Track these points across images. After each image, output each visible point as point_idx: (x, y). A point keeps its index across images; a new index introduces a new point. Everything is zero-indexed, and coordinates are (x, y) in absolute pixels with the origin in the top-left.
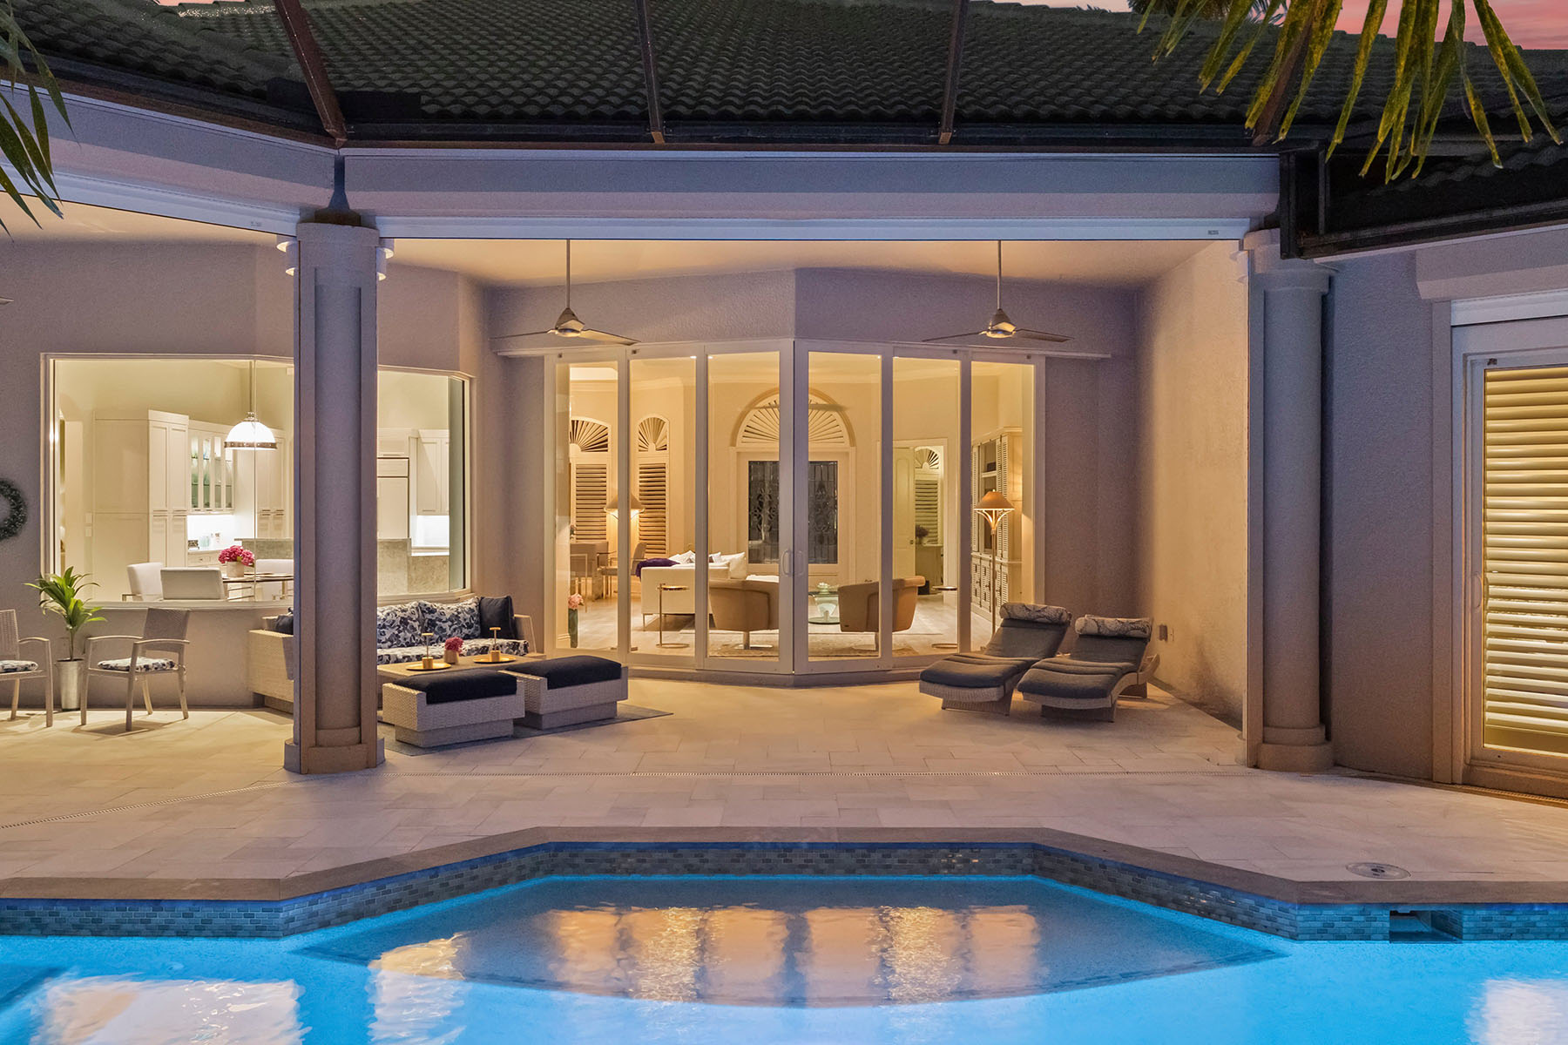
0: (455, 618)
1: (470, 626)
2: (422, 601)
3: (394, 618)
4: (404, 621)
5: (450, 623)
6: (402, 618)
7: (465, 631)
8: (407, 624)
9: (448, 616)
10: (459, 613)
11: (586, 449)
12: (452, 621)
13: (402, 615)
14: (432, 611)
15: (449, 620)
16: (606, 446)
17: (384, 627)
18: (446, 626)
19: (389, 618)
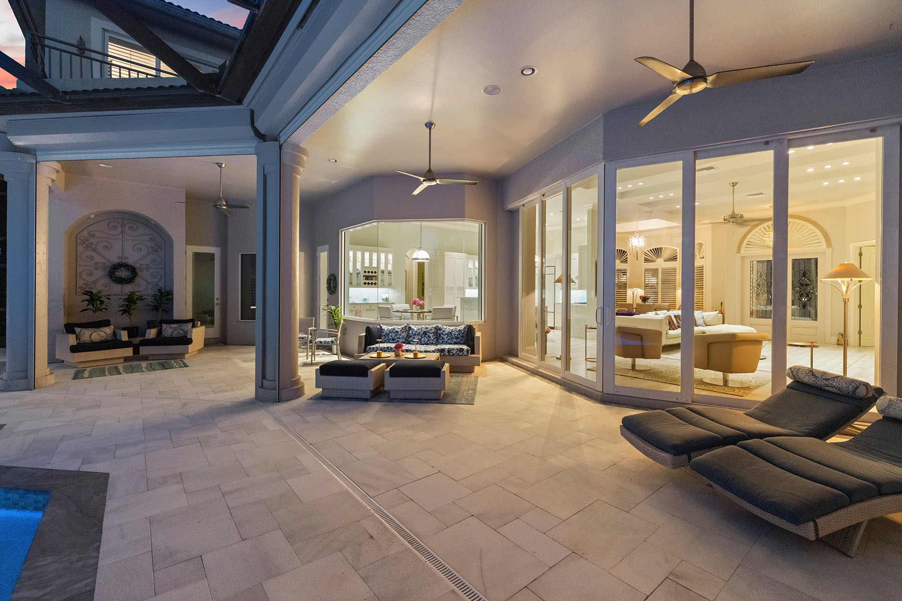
0: (450, 333)
1: (457, 338)
2: (438, 325)
3: (421, 331)
4: (425, 333)
5: (447, 336)
6: (425, 331)
7: (454, 340)
8: (426, 334)
9: (446, 332)
10: (452, 331)
11: (667, 260)
12: (448, 335)
13: (425, 330)
14: (440, 329)
15: (447, 334)
16: (676, 258)
17: (415, 335)
18: (445, 337)
19: (418, 331)
